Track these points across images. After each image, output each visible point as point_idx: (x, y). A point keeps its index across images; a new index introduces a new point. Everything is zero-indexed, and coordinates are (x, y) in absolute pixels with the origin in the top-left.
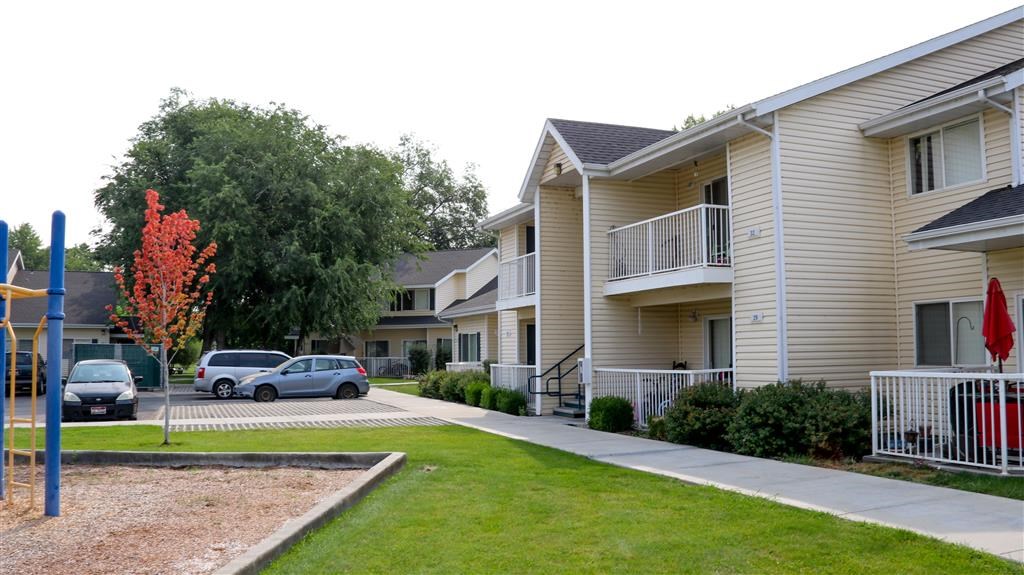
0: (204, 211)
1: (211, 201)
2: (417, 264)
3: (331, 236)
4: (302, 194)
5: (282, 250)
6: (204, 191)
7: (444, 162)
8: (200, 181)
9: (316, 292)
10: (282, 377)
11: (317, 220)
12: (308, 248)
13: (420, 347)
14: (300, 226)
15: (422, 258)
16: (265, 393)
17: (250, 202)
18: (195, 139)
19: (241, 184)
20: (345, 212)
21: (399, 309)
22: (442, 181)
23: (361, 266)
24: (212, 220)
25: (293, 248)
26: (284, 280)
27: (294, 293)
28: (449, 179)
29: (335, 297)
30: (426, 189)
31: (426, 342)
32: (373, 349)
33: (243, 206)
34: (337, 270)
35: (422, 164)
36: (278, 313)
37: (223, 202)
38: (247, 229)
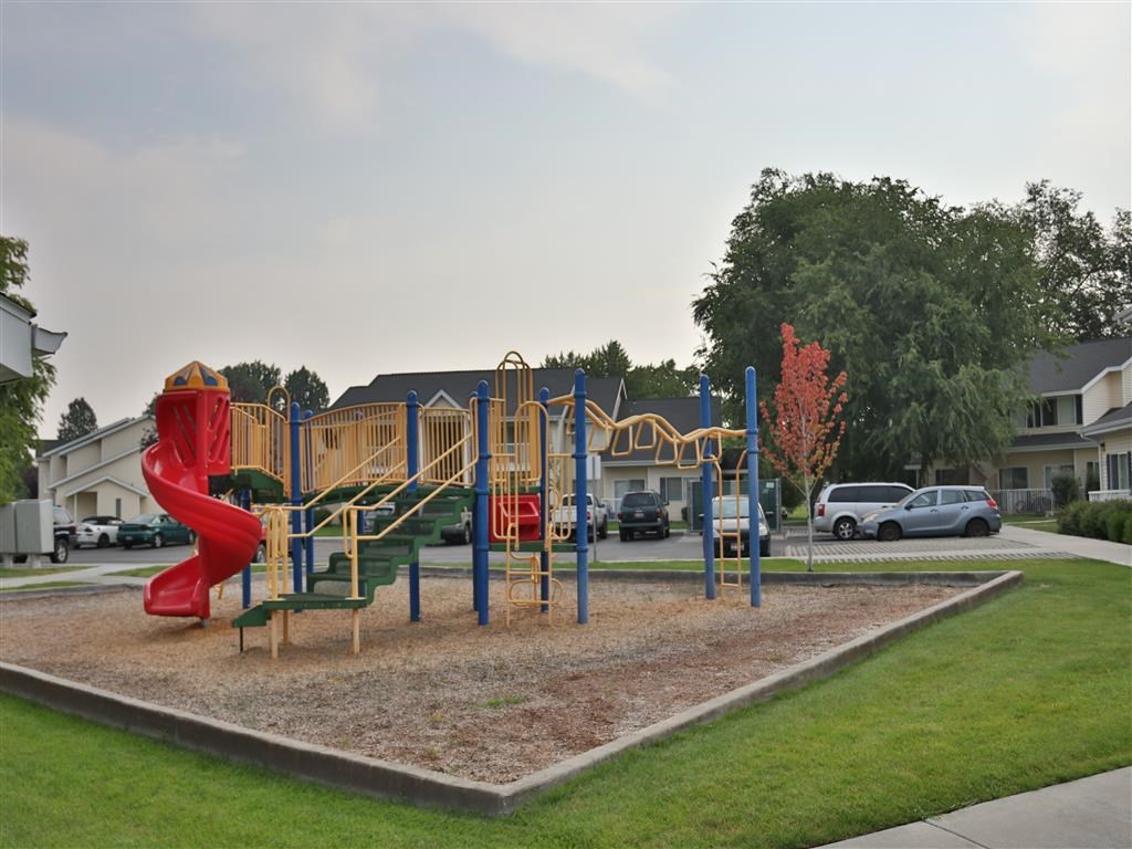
0: (812, 320)
1: (820, 307)
2: (1056, 364)
3: (951, 337)
4: (917, 288)
5: (898, 359)
6: (811, 296)
7: (1089, 215)
8: (805, 284)
9: (938, 409)
10: (906, 513)
11: (935, 319)
12: (926, 354)
13: (1066, 474)
14: (917, 327)
15: (1063, 356)
16: (890, 531)
17: (860, 305)
18: (796, 235)
19: (849, 282)
20: (966, 305)
21: (1038, 425)
22: (1088, 243)
23: (989, 372)
24: (822, 328)
25: (910, 356)
26: (902, 396)
27: (914, 411)
28: (1097, 238)
29: (959, 414)
30: (1067, 255)
31: (1073, 467)
32: (1009, 480)
33: (853, 309)
34: (960, 380)
35: (1059, 222)
36: (897, 438)
37: (831, 306)
38: (859, 338)
